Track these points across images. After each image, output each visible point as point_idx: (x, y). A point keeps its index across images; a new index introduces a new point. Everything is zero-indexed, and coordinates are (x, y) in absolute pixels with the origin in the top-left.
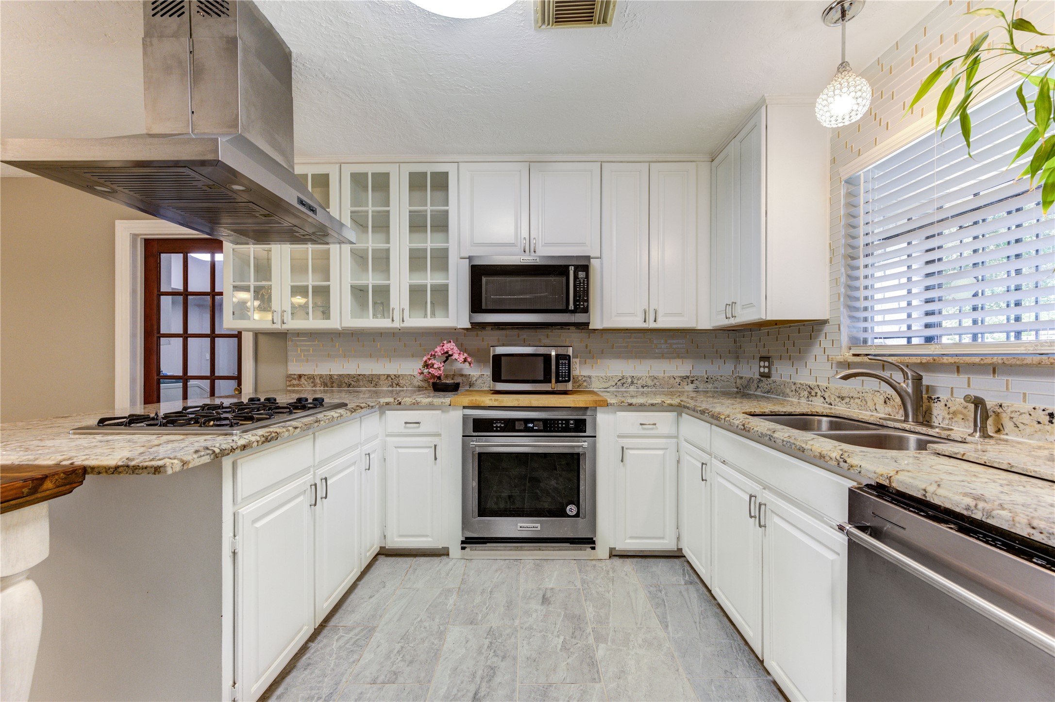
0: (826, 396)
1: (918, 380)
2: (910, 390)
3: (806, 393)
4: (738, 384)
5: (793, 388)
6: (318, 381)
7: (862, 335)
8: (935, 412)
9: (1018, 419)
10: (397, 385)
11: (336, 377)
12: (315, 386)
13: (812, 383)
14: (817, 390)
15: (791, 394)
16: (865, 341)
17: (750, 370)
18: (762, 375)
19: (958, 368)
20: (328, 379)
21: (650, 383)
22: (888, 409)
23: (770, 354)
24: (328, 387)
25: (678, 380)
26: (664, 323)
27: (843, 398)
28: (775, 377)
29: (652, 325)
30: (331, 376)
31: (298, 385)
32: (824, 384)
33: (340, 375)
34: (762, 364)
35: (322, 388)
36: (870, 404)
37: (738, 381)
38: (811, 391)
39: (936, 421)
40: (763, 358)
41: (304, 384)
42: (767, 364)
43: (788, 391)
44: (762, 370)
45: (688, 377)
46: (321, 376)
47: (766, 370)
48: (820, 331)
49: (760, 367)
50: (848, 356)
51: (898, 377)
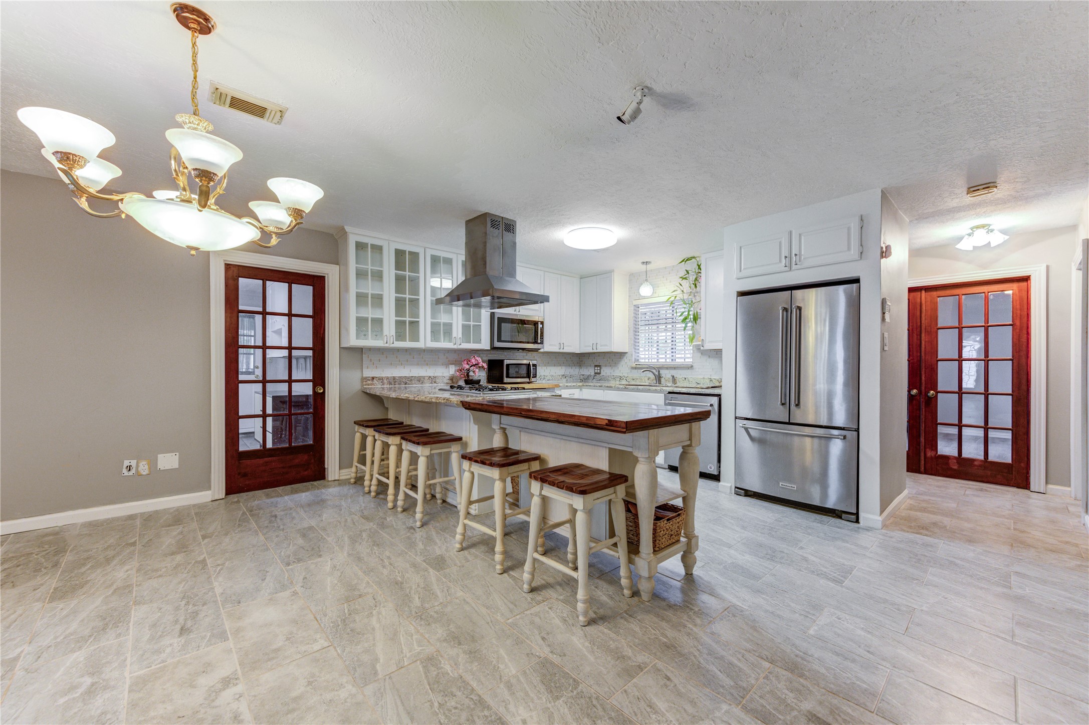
0: (627, 379)
1: (659, 371)
2: (657, 374)
3: (619, 379)
4: (581, 378)
5: (613, 377)
6: (385, 381)
7: (637, 358)
8: (662, 381)
9: (680, 380)
10: (435, 382)
11: (397, 378)
12: (383, 384)
13: (621, 375)
14: (623, 377)
15: (611, 380)
16: (638, 360)
17: (590, 371)
18: (595, 373)
19: (667, 368)
20: (392, 379)
21: (551, 378)
22: (649, 382)
23: (600, 364)
24: (392, 385)
25: (561, 377)
26: (567, 350)
27: (634, 380)
28: (602, 373)
29: (561, 351)
30: (394, 378)
31: (372, 384)
32: (626, 375)
33: (400, 377)
34: (596, 368)
35: (388, 386)
36: (643, 380)
37: (581, 376)
38: (621, 378)
39: (662, 383)
40: (596, 366)
41: (376, 383)
42: (599, 368)
43: (610, 379)
44: (596, 371)
45: (564, 375)
46: (388, 378)
47: (599, 371)
48: (624, 356)
49: (595, 370)
50: (634, 365)
51: (654, 371)
